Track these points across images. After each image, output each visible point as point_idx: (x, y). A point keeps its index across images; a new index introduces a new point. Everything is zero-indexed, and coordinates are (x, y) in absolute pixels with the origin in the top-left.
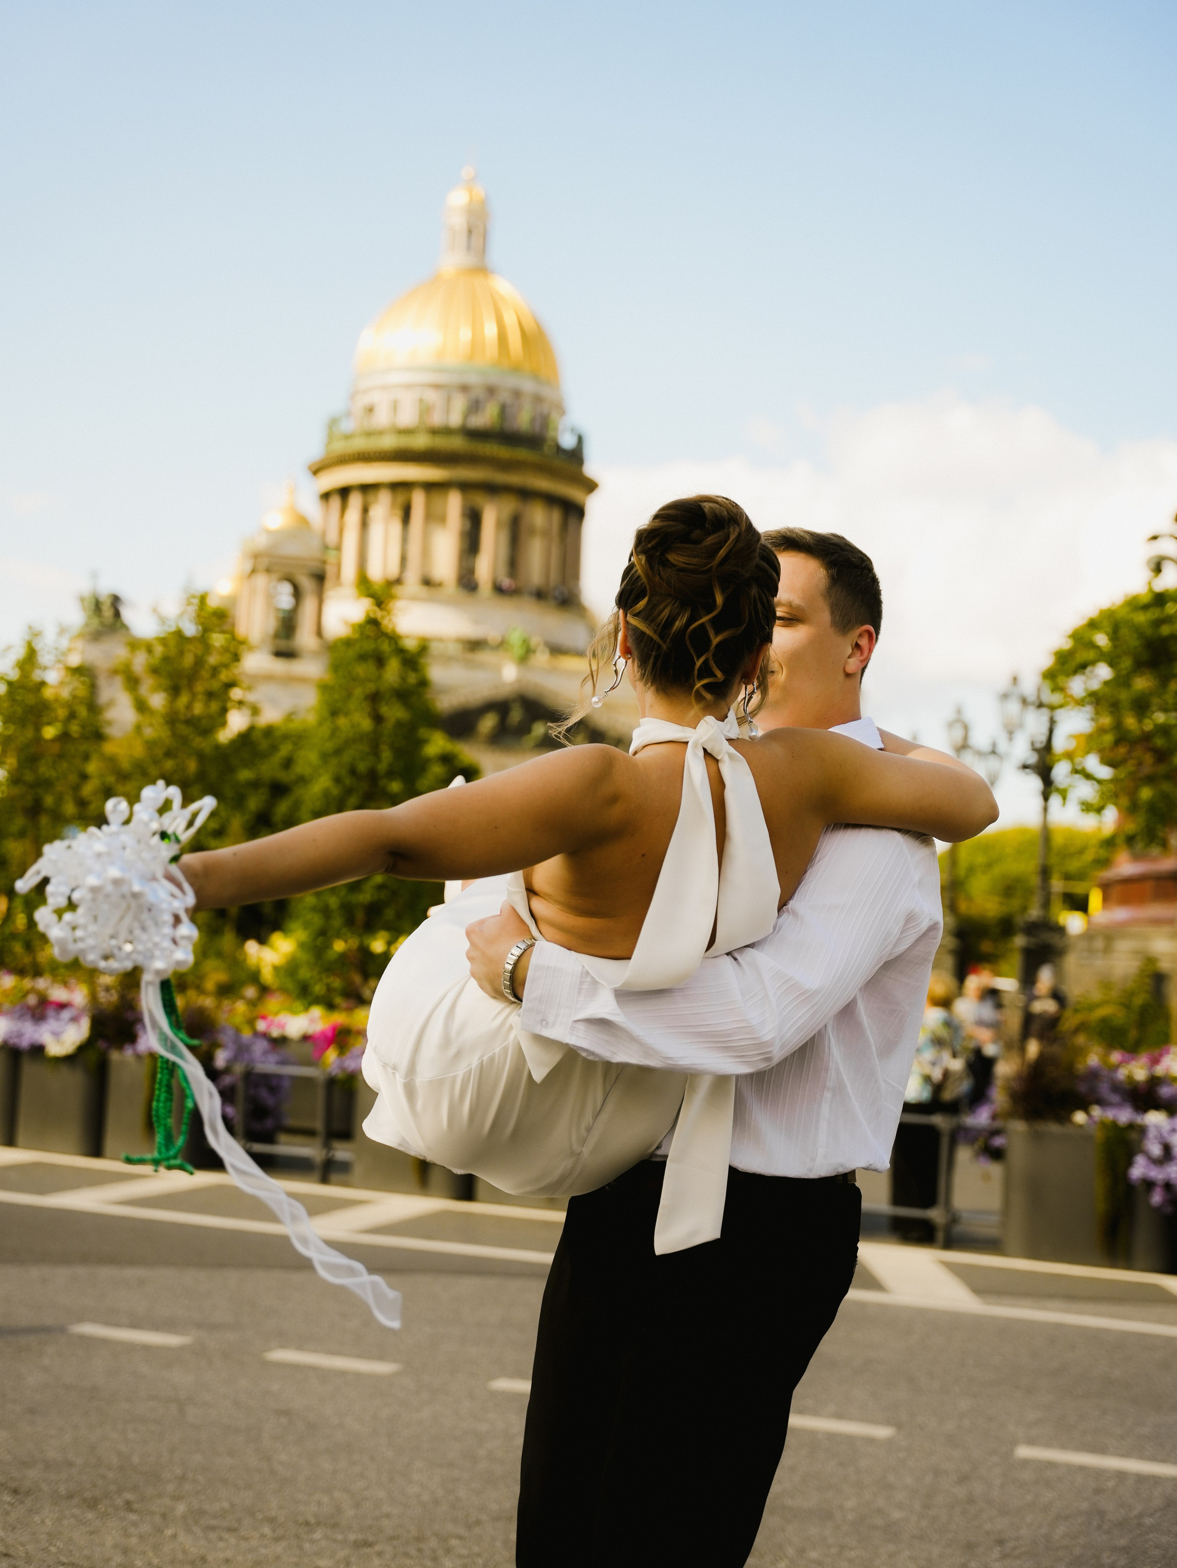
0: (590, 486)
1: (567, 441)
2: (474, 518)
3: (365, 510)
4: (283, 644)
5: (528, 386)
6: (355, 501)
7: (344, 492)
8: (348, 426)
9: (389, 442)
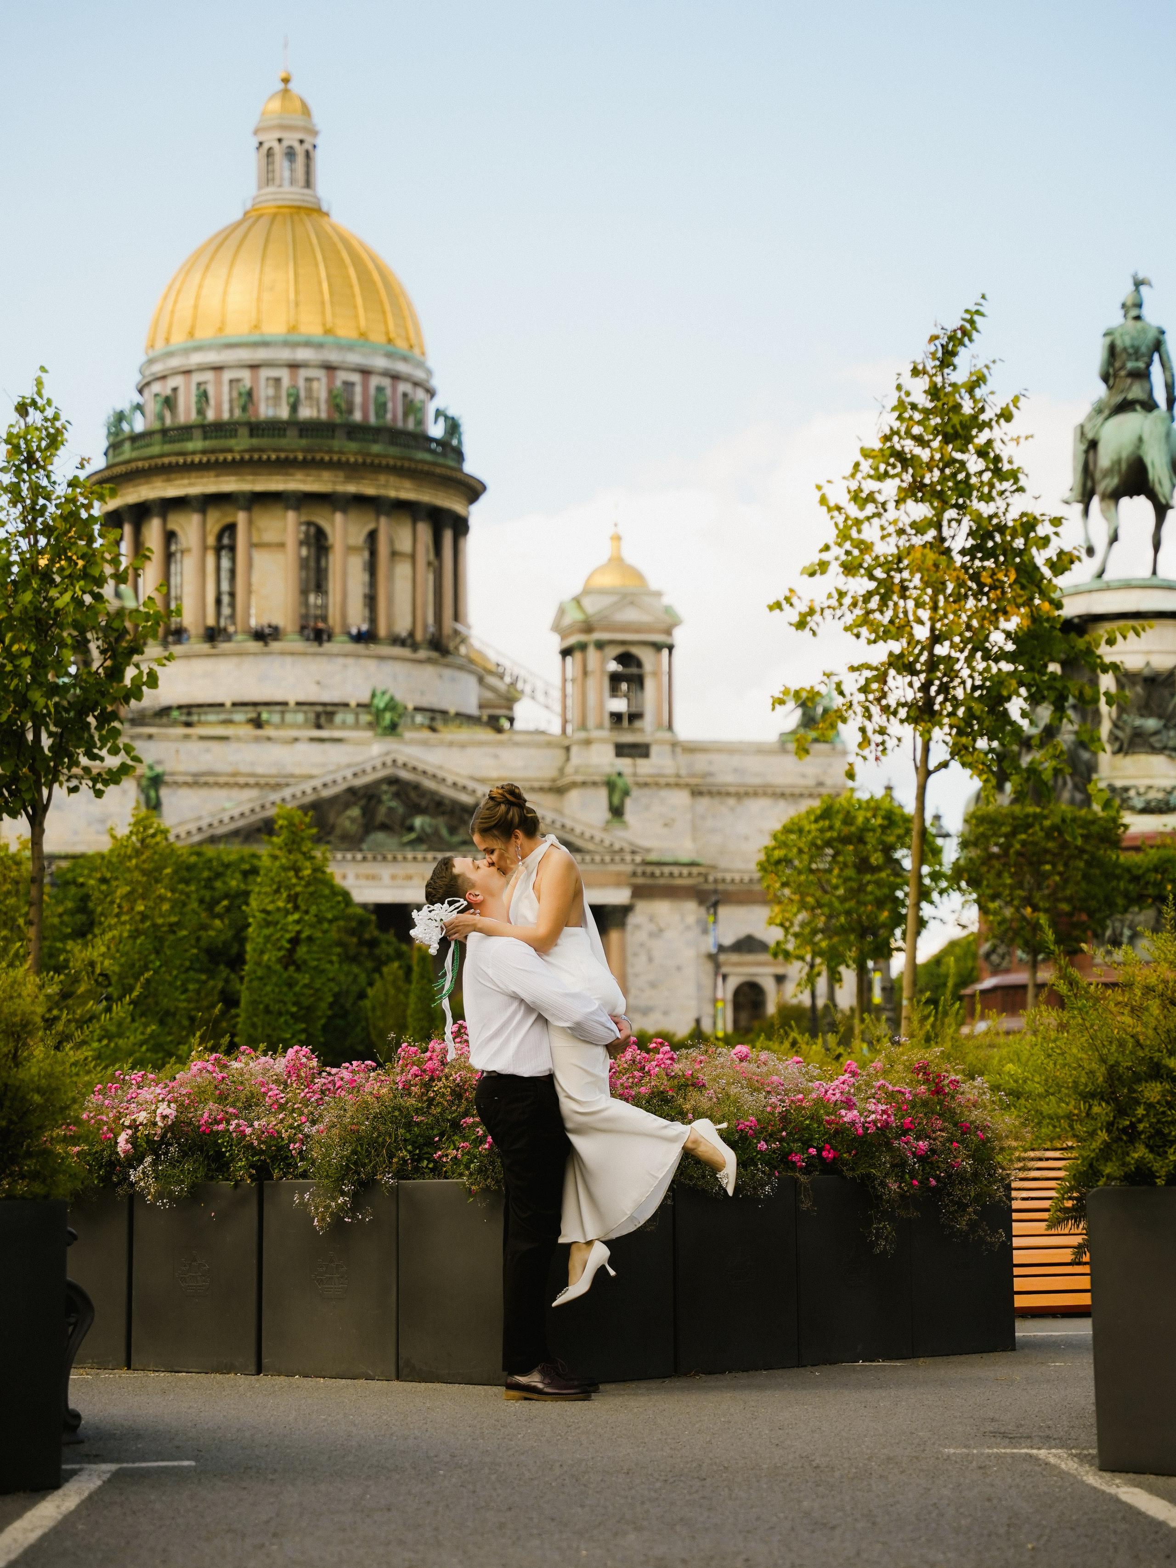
1: (436, 430)
2: (316, 541)
3: (170, 537)
5: (380, 362)
7: (138, 513)
8: (139, 423)
9: (198, 445)
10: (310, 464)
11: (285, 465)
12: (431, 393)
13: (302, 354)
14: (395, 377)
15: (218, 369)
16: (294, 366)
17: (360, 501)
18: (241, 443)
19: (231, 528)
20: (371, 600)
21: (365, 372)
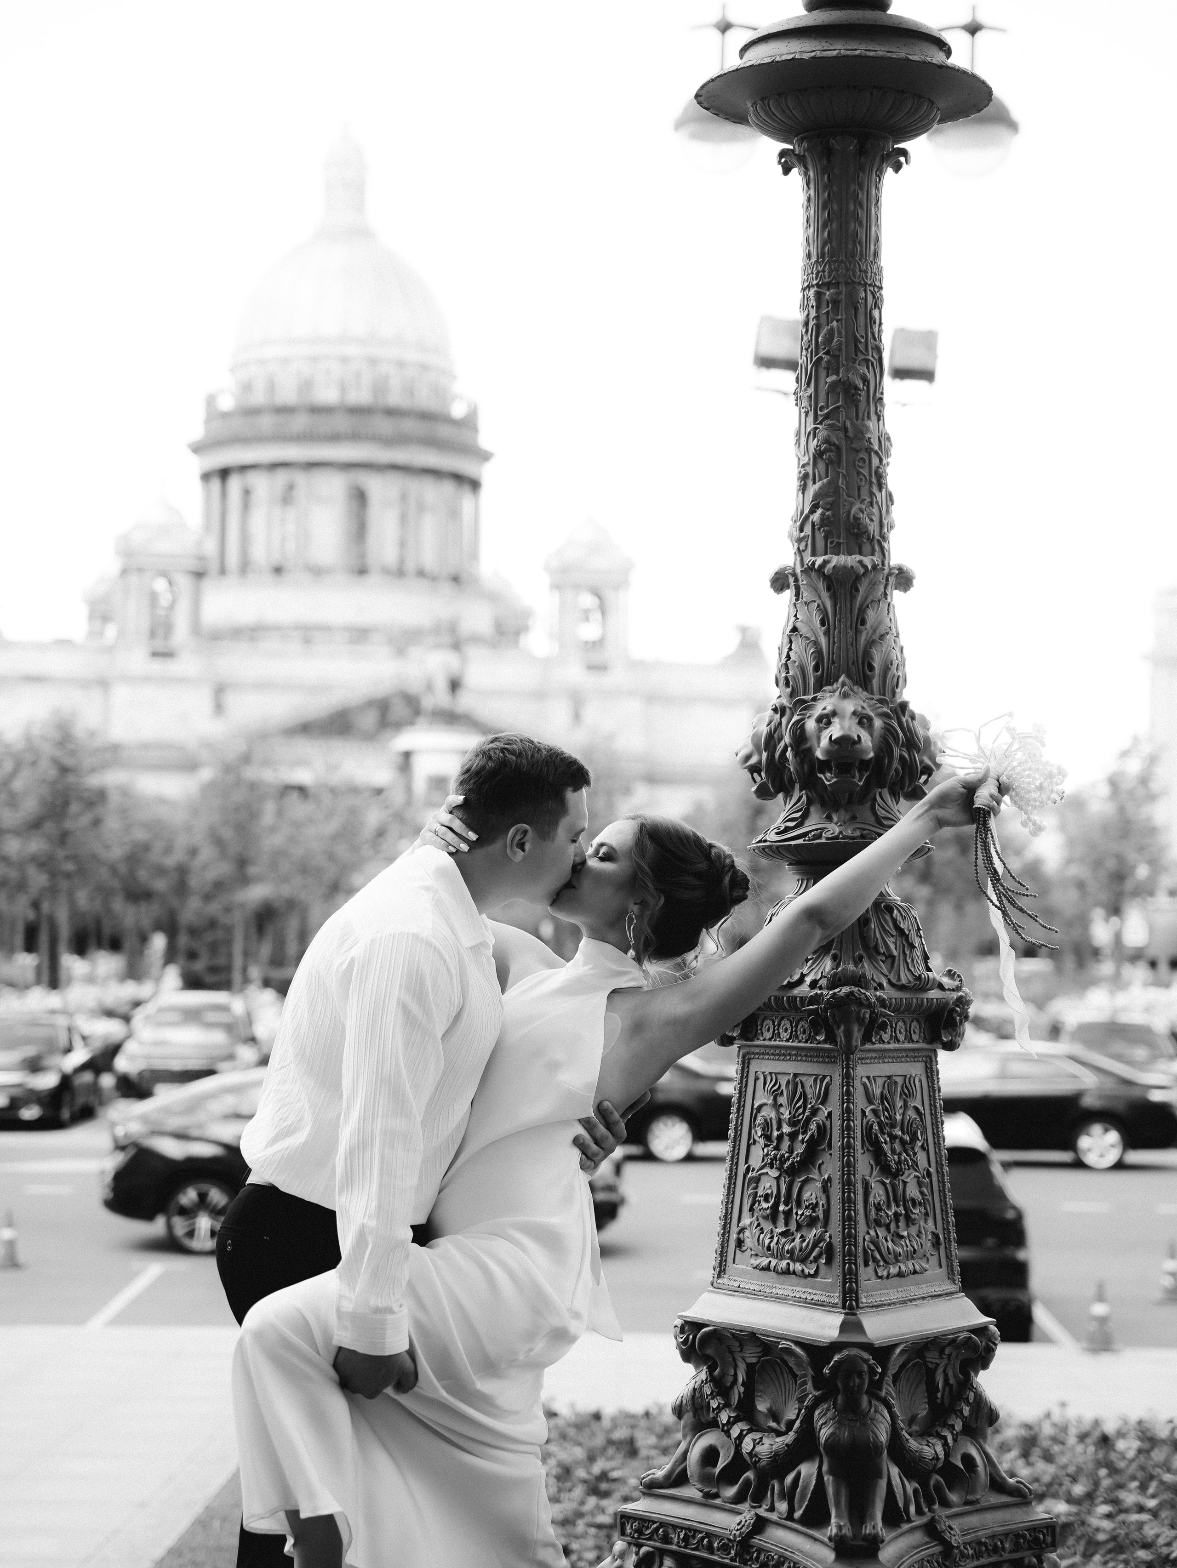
0: (485, 456)
1: (458, 411)
2: (360, 497)
3: (247, 492)
4: (159, 644)
5: (413, 356)
6: (235, 483)
7: (224, 473)
8: (226, 403)
9: (266, 422)
10: (355, 437)
11: (334, 438)
12: (454, 377)
13: (352, 350)
14: (424, 368)
15: (286, 361)
16: (345, 360)
17: (394, 467)
18: (300, 423)
19: (291, 487)
20: (402, 544)
21: (401, 364)
